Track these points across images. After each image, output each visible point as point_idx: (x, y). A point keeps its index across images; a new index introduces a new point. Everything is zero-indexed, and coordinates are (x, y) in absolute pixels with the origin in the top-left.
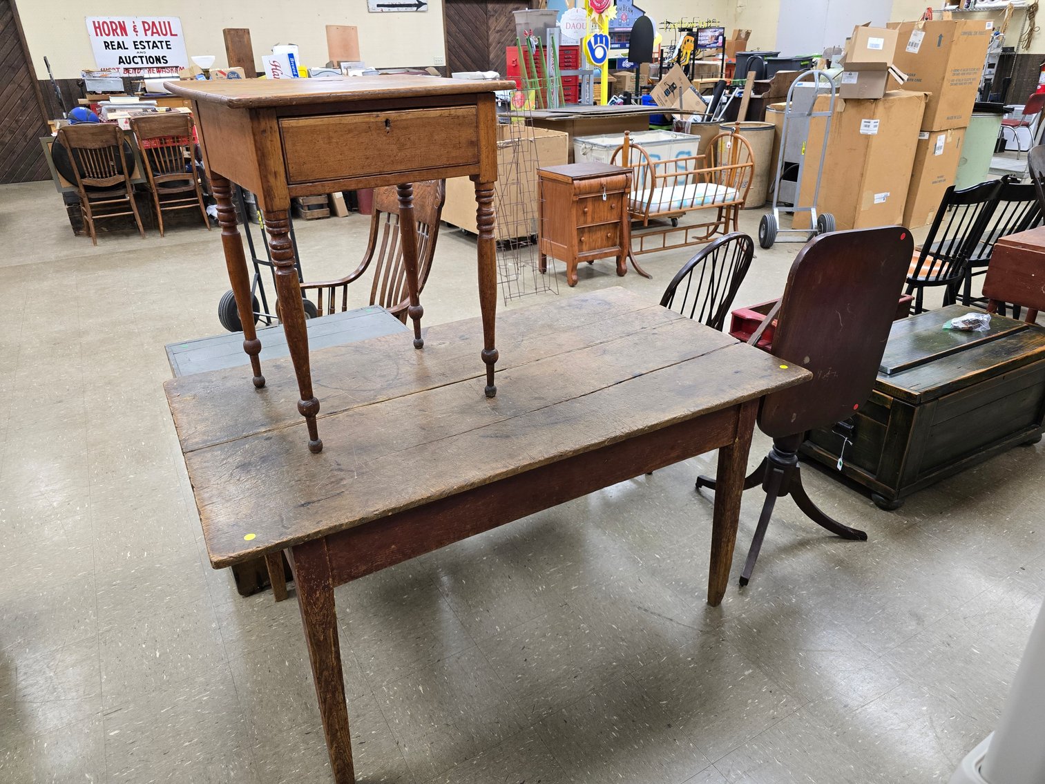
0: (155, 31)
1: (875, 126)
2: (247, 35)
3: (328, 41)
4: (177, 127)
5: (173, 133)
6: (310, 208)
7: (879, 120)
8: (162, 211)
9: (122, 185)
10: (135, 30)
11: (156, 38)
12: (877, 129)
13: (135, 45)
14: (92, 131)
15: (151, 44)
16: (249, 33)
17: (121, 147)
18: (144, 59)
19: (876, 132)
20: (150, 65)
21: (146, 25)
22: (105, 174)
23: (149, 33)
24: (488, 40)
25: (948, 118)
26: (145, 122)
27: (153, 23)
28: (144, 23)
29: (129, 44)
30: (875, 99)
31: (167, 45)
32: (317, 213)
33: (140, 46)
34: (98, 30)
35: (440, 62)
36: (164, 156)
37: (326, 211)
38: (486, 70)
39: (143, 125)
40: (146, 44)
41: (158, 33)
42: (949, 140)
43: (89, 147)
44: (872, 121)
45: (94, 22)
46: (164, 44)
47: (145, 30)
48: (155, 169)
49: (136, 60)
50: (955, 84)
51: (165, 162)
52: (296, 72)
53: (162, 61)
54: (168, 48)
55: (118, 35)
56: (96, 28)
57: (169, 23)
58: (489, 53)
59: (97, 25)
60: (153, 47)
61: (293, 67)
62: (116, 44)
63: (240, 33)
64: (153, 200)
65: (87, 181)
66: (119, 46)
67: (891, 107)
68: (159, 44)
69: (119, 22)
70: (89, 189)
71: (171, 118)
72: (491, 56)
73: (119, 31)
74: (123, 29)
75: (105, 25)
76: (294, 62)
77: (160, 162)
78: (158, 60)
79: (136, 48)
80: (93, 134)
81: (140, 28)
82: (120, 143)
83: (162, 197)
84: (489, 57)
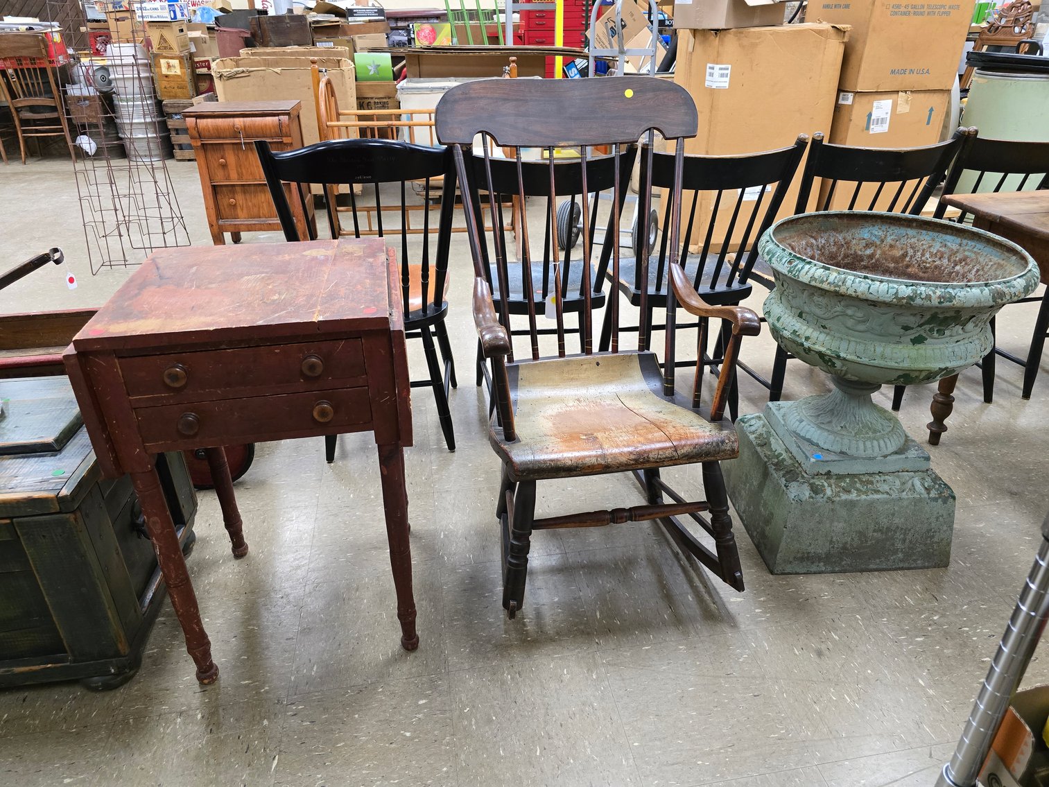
1: (722, 75)
6: (183, 147)
7: (730, 66)
8: (24, 137)
12: (727, 79)
19: (727, 85)
25: (893, 72)
30: (717, 31)
36: (25, 79)
42: (904, 108)
44: (717, 67)
50: (905, 14)
51: (26, 85)
64: (14, 125)
67: (754, 45)
83: (23, 122)
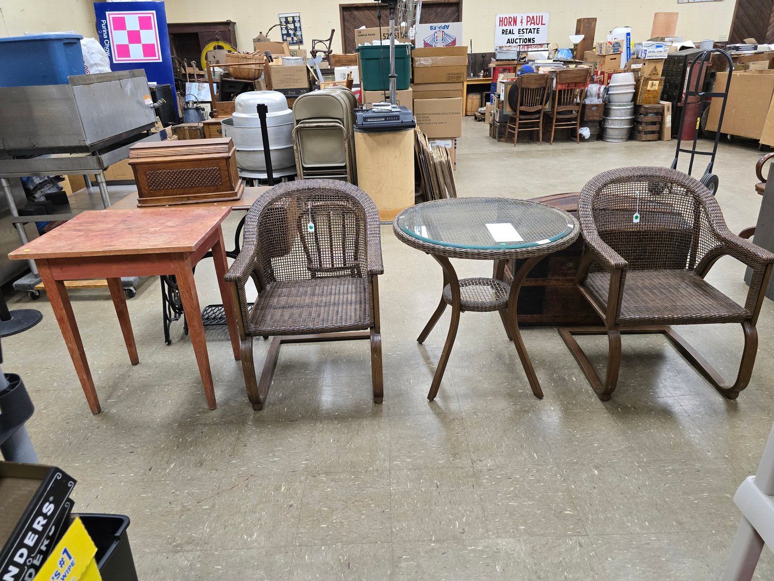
0: (533, 22)
2: (594, 22)
3: (654, 23)
4: (581, 77)
5: (578, 80)
6: (646, 133)
8: (555, 129)
9: (538, 112)
10: (522, 23)
11: (532, 26)
13: (519, 31)
14: (536, 78)
15: (528, 31)
16: (596, 20)
17: (547, 88)
18: (522, 40)
20: (524, 44)
21: (529, 18)
22: (532, 105)
23: (529, 23)
24: (768, 21)
26: (564, 73)
27: (533, 17)
28: (528, 17)
29: (516, 31)
31: (537, 31)
32: (650, 137)
33: (521, 32)
34: (501, 23)
35: (724, 39)
36: (567, 95)
37: (656, 136)
38: (763, 44)
39: (563, 75)
40: (525, 31)
41: (534, 23)
43: (531, 88)
45: (500, 18)
46: (536, 30)
47: (527, 22)
48: (559, 104)
49: (517, 41)
51: (567, 98)
52: (630, 45)
53: (532, 41)
54: (537, 33)
55: (511, 25)
56: (500, 21)
57: (542, 16)
58: (767, 31)
59: (501, 20)
60: (529, 32)
61: (628, 42)
62: (508, 31)
63: (591, 21)
64: (552, 122)
65: (523, 108)
66: (510, 33)
68: (533, 30)
69: (514, 17)
70: (522, 113)
71: (579, 71)
72: (768, 33)
73: (512, 23)
74: (515, 21)
75: (506, 19)
76: (630, 39)
77: (564, 98)
78: (529, 40)
79: (519, 33)
80: (536, 80)
81: (525, 21)
82: (547, 86)
83: (558, 120)
84: (765, 34)
